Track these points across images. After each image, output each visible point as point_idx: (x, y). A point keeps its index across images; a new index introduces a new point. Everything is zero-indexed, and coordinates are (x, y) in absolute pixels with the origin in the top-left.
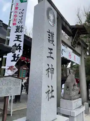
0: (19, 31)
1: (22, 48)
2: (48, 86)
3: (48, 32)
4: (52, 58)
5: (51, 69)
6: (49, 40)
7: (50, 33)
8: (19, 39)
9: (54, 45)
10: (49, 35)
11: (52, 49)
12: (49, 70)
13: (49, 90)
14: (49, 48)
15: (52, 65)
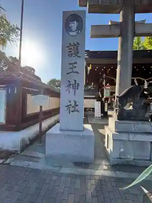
3: (68, 47)
4: (77, 73)
5: (73, 85)
7: (72, 46)
11: (76, 63)
12: (71, 86)
13: (71, 105)
14: (70, 64)
15: (75, 81)
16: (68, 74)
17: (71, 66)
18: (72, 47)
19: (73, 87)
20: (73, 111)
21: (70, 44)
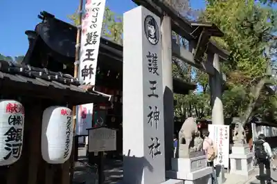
0: (91, 42)
1: (94, 71)
6: (149, 68)
8: (91, 57)
9: (158, 74)
10: (150, 61)
14: (150, 82)
15: (156, 108)
16: (149, 96)
17: (151, 86)
18: (152, 59)
19: (154, 116)
21: (150, 54)
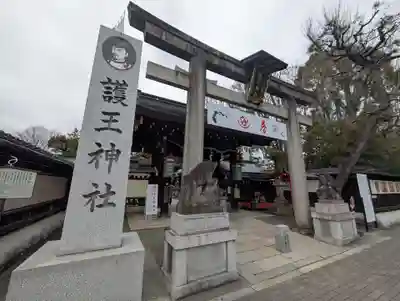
2: (95, 185)
4: (119, 131)
5: (107, 151)
7: (113, 84)
10: (108, 88)
11: (117, 114)
12: (103, 154)
13: (97, 192)
14: (105, 113)
15: (113, 145)
16: (99, 130)
17: (107, 117)
18: (113, 87)
19: (107, 155)
20: (100, 206)
21: (110, 80)
